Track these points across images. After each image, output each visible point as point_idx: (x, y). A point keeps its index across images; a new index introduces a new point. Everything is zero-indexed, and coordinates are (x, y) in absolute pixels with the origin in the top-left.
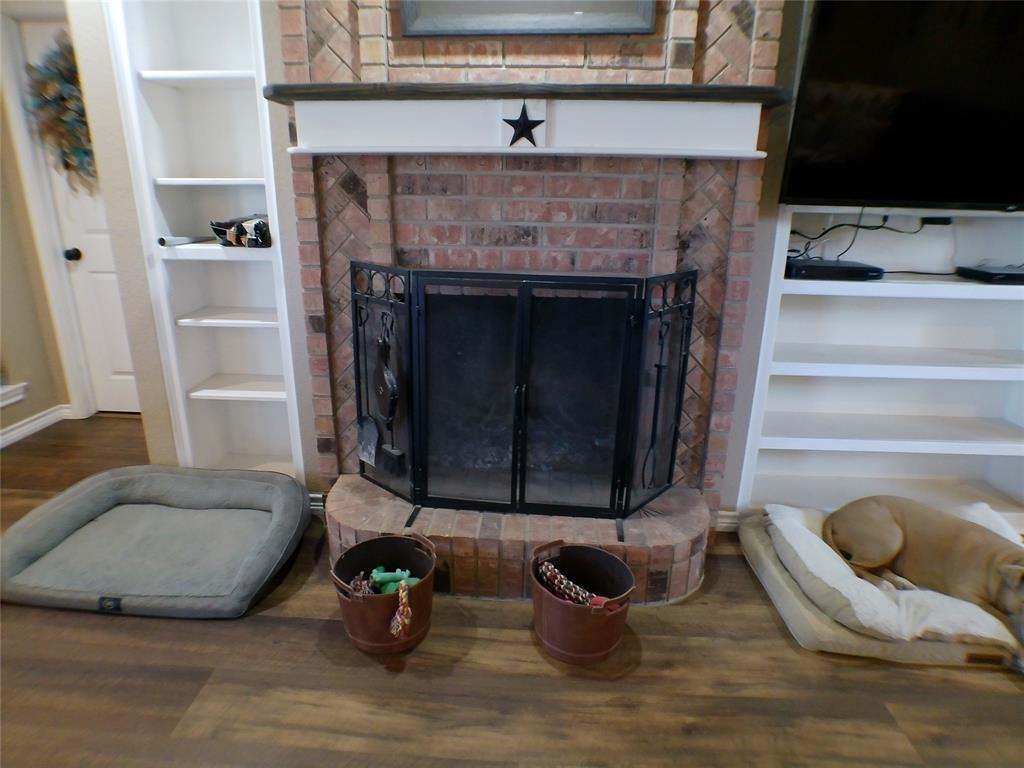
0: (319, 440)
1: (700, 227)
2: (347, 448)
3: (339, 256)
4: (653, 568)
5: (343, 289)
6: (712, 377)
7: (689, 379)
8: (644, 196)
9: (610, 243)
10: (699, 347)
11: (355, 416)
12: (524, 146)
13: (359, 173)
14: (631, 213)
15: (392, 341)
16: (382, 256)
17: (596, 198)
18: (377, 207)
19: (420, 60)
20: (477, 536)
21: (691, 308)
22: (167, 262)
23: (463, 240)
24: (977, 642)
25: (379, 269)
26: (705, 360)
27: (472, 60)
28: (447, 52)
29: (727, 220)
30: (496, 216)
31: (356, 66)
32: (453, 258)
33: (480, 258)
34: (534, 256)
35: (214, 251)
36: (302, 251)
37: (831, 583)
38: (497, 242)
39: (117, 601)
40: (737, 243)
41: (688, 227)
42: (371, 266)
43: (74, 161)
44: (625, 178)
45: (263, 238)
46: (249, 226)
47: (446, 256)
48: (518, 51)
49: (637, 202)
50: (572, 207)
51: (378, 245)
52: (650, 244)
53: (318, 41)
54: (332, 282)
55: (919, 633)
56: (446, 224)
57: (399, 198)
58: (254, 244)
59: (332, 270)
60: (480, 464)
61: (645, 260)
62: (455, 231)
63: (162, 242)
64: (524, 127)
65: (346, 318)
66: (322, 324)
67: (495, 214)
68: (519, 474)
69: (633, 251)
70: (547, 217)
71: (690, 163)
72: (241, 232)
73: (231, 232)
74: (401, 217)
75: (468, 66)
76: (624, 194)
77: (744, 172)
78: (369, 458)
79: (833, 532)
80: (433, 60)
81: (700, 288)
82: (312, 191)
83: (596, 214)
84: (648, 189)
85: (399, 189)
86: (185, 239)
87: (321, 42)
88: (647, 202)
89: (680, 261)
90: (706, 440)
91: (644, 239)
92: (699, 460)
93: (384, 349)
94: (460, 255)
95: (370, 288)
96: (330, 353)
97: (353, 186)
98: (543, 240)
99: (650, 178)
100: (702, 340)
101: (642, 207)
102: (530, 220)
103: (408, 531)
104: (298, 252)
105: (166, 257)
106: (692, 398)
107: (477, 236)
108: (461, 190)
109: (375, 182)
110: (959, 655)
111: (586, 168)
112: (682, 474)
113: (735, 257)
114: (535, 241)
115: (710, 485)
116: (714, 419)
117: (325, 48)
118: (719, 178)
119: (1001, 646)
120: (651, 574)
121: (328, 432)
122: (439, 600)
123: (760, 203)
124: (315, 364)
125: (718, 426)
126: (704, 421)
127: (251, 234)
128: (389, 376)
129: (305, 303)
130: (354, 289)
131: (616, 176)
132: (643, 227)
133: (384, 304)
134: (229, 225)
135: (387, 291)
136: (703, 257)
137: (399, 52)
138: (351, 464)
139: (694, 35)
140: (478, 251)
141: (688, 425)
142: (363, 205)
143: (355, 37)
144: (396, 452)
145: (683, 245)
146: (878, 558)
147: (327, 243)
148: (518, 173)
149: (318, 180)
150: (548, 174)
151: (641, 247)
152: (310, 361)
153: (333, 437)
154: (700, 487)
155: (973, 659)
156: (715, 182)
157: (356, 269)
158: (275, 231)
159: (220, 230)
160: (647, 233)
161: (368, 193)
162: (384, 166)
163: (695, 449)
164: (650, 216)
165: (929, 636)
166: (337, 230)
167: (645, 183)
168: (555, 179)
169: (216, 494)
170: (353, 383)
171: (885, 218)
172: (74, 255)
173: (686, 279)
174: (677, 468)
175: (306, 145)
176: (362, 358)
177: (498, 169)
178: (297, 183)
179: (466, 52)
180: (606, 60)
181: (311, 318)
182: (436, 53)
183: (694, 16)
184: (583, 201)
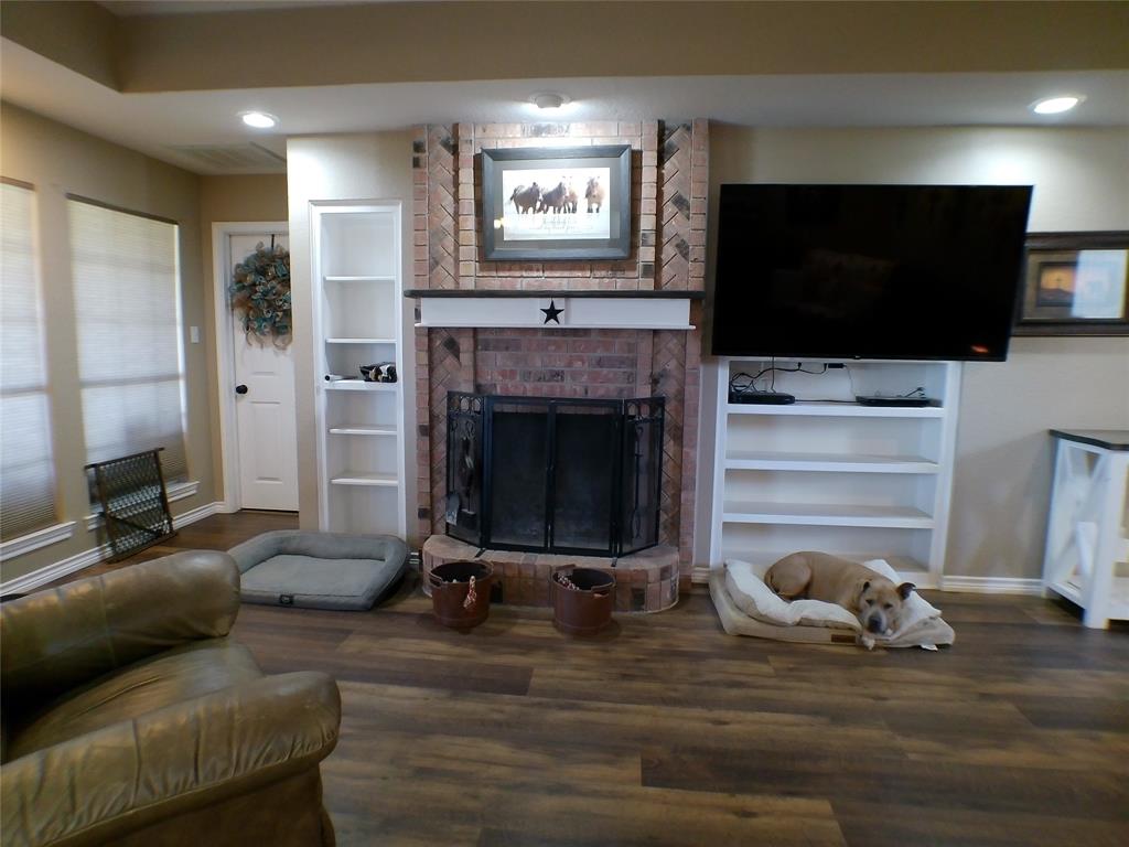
0: (420, 510)
1: (665, 370)
2: (438, 516)
3: (440, 387)
4: (635, 586)
5: (442, 409)
6: (679, 467)
7: (664, 468)
8: (629, 351)
9: (609, 381)
10: (669, 446)
11: (445, 493)
12: (552, 324)
13: (456, 339)
14: (622, 362)
15: (471, 438)
16: (468, 388)
17: (600, 353)
18: (466, 358)
19: (494, 274)
20: (521, 562)
21: (662, 420)
22: (328, 391)
23: (518, 378)
24: (836, 626)
25: (465, 395)
26: (674, 456)
27: (524, 274)
28: (510, 270)
29: (682, 365)
30: (539, 364)
31: (457, 278)
32: (512, 390)
33: (529, 389)
34: (562, 388)
35: (360, 384)
36: (417, 384)
37: (747, 593)
38: (539, 380)
39: (291, 597)
40: (688, 380)
41: (657, 370)
42: (461, 394)
43: (255, 325)
44: (617, 340)
45: (392, 377)
46: (384, 369)
47: (507, 389)
48: (552, 269)
49: (626, 355)
50: (585, 358)
51: (466, 381)
52: (634, 381)
53: (434, 263)
54: (435, 404)
55: (798, 619)
56: (508, 369)
57: (479, 353)
58: (386, 380)
59: (435, 396)
60: (528, 531)
61: (631, 390)
62: (513, 373)
63: (327, 378)
64: (552, 313)
65: (442, 427)
66: (427, 431)
67: (537, 362)
68: (549, 535)
69: (624, 385)
70: (570, 364)
71: (656, 332)
72: (379, 372)
73: (372, 373)
74: (480, 364)
75: (522, 277)
76: (617, 350)
77: (689, 337)
78: (452, 520)
79: (772, 577)
80: (501, 274)
81: (667, 408)
82: (426, 348)
83: (600, 363)
84: (631, 348)
85: (480, 347)
86: (339, 377)
87: (437, 263)
88: (631, 355)
89: (652, 392)
90: (679, 511)
91: (631, 378)
92: (675, 524)
93: (466, 444)
94: (516, 387)
95: (459, 407)
96: (431, 450)
97: (452, 346)
98: (568, 379)
99: (632, 341)
100: (672, 442)
101: (628, 358)
102: (559, 366)
103: (477, 559)
104: (415, 385)
105: (328, 388)
106: (668, 482)
107: (527, 375)
108: (518, 348)
109: (465, 344)
110: (826, 635)
111: (593, 336)
112: (665, 536)
113: (689, 389)
114: (562, 379)
115: (684, 543)
116: (683, 495)
117: (440, 267)
118: (675, 341)
119: (851, 629)
120: (633, 590)
121: (426, 503)
122: (494, 607)
123: (701, 355)
124: (420, 456)
125: (687, 500)
126: (677, 497)
127: (385, 374)
128: (469, 460)
129: (417, 417)
130: (449, 408)
131: (610, 339)
132: (629, 370)
133: (468, 416)
134: (371, 368)
135: (470, 409)
136: (668, 388)
137: (482, 269)
138: (441, 527)
139: (653, 260)
140: (528, 386)
141: (666, 500)
142: (458, 357)
143: (457, 261)
144: (471, 513)
145: (655, 381)
146: (793, 589)
147: (433, 380)
148: (553, 338)
149: (430, 341)
150: (570, 339)
151: (629, 383)
152: (418, 454)
153: (429, 508)
154: (678, 545)
155: (836, 639)
156: (673, 344)
157: (451, 395)
158: (399, 372)
159: (365, 372)
160: (632, 374)
161: (461, 350)
162: (471, 334)
163: (672, 517)
164: (633, 363)
165: (805, 622)
166: (440, 372)
167: (629, 344)
168: (574, 342)
169: (345, 549)
170: (444, 470)
171: (800, 364)
172: (242, 390)
173: (657, 403)
174: (661, 532)
175: (425, 322)
176: (451, 453)
177: (539, 336)
178: (417, 344)
179: (521, 269)
180: (603, 273)
181: (420, 426)
182: (504, 270)
183: (653, 249)
184: (591, 354)
